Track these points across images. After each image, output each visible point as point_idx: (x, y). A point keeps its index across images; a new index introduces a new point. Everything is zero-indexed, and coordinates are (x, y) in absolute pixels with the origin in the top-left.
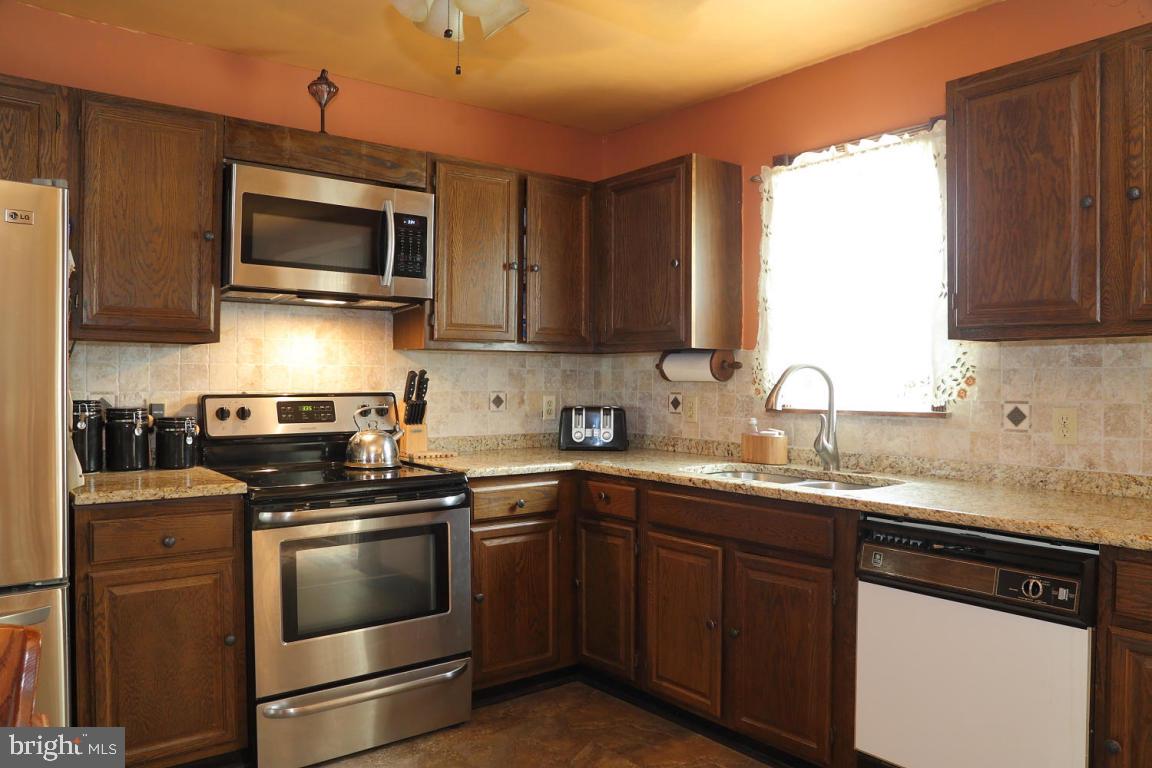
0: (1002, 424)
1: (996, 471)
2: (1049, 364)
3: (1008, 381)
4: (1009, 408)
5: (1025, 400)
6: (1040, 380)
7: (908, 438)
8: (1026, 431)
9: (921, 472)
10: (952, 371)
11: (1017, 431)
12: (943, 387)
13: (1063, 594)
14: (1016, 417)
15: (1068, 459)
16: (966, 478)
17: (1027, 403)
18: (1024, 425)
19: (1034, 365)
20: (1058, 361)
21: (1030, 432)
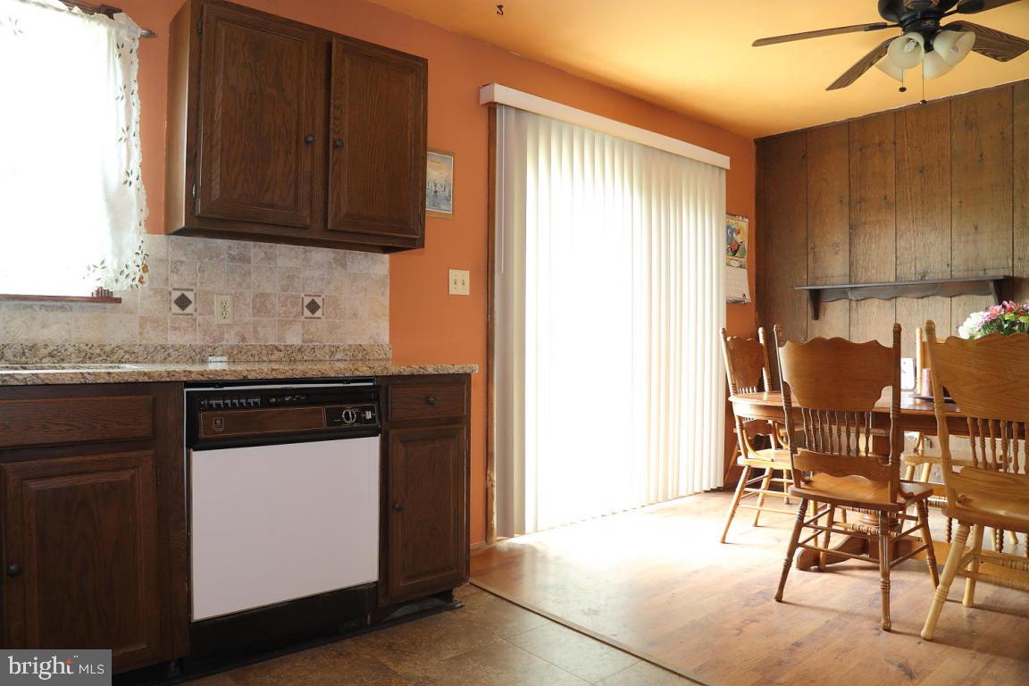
0: (170, 309)
1: (171, 351)
2: (211, 259)
3: (175, 270)
4: (176, 295)
5: (191, 288)
6: (203, 271)
7: (68, 324)
8: (191, 315)
9: (90, 358)
10: (135, 257)
11: (184, 314)
12: (126, 272)
13: (369, 415)
14: (183, 302)
15: (226, 336)
16: (140, 359)
17: (192, 290)
18: (190, 309)
19: (199, 259)
20: (218, 257)
21: (195, 315)
